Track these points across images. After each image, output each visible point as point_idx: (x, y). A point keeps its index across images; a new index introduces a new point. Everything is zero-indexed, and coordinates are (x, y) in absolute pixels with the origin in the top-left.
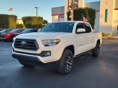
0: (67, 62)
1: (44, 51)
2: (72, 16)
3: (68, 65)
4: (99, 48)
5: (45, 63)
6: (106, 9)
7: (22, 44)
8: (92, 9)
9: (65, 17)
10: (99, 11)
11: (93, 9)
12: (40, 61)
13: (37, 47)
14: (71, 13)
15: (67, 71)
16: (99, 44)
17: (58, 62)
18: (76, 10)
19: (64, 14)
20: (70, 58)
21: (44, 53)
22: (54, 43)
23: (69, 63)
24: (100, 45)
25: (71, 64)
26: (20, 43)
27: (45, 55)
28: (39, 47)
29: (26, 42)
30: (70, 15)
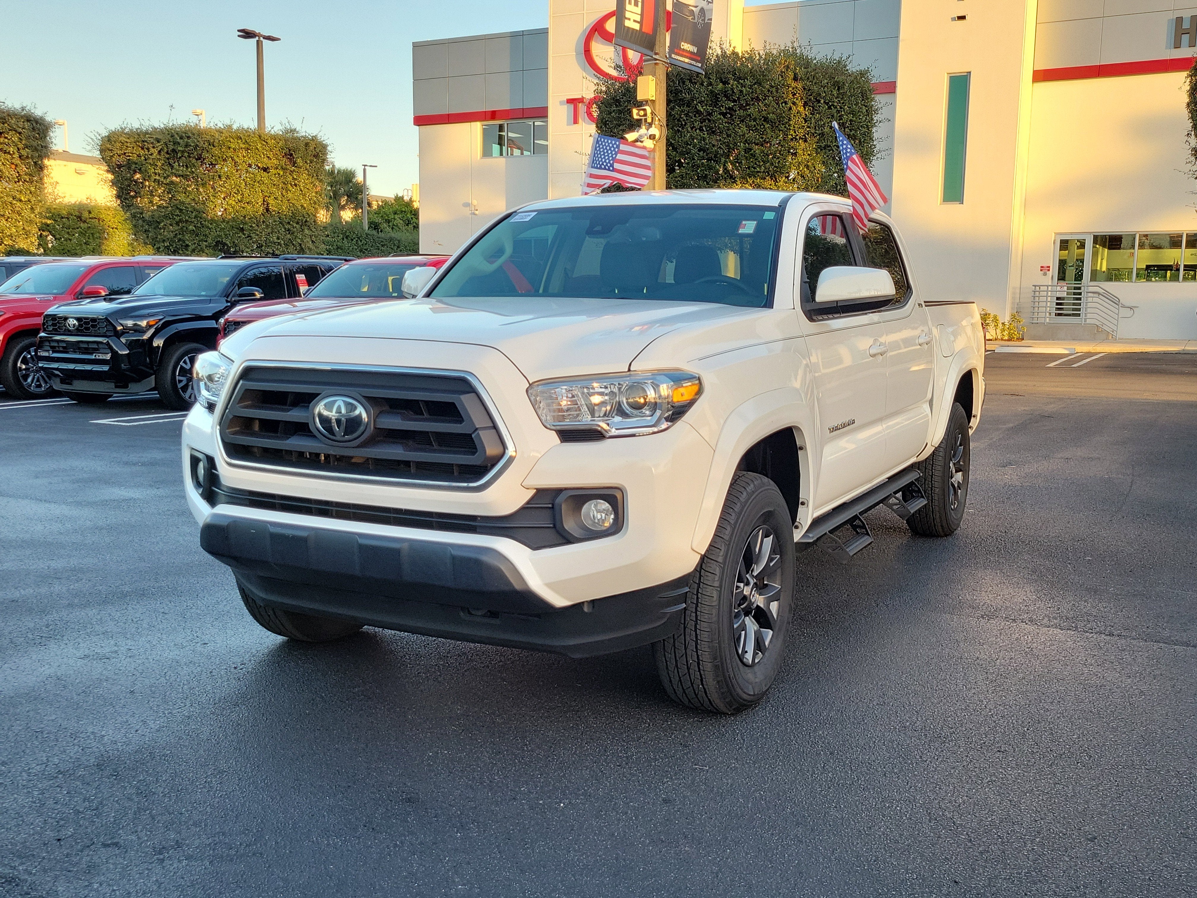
0: (747, 591)
1: (559, 491)
2: (654, 130)
3: (751, 624)
4: (966, 453)
5: (559, 601)
6: (959, 69)
7: (325, 421)
8: (839, 67)
9: (551, 143)
10: (890, 88)
11: (853, 67)
12: (518, 586)
13: (491, 450)
14: (639, 105)
15: (749, 675)
16: (969, 415)
17: (684, 598)
18: (691, 77)
19: (542, 113)
20: (773, 551)
21: (554, 510)
22: (654, 406)
23: (759, 600)
24: (974, 423)
25: (774, 607)
26: (295, 415)
27: (569, 525)
28: (511, 451)
29: (371, 401)
30: (635, 125)
